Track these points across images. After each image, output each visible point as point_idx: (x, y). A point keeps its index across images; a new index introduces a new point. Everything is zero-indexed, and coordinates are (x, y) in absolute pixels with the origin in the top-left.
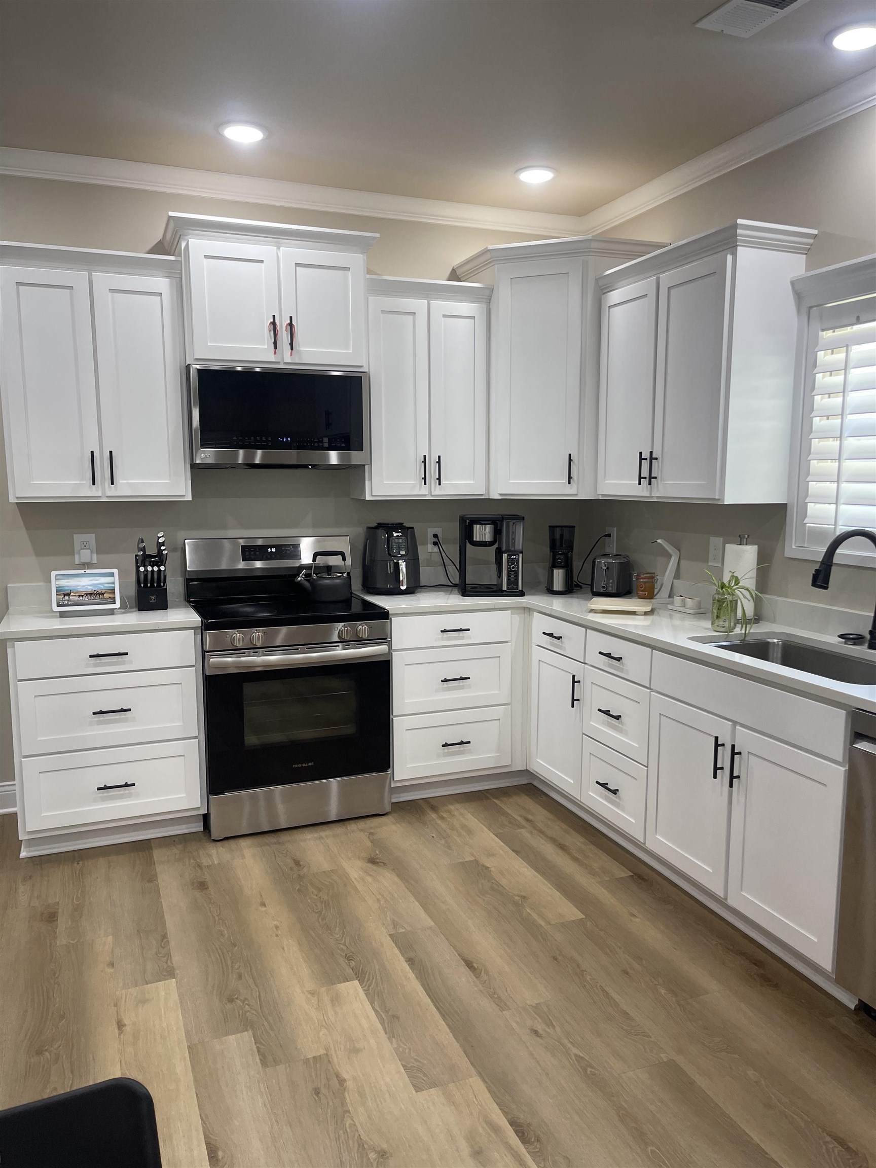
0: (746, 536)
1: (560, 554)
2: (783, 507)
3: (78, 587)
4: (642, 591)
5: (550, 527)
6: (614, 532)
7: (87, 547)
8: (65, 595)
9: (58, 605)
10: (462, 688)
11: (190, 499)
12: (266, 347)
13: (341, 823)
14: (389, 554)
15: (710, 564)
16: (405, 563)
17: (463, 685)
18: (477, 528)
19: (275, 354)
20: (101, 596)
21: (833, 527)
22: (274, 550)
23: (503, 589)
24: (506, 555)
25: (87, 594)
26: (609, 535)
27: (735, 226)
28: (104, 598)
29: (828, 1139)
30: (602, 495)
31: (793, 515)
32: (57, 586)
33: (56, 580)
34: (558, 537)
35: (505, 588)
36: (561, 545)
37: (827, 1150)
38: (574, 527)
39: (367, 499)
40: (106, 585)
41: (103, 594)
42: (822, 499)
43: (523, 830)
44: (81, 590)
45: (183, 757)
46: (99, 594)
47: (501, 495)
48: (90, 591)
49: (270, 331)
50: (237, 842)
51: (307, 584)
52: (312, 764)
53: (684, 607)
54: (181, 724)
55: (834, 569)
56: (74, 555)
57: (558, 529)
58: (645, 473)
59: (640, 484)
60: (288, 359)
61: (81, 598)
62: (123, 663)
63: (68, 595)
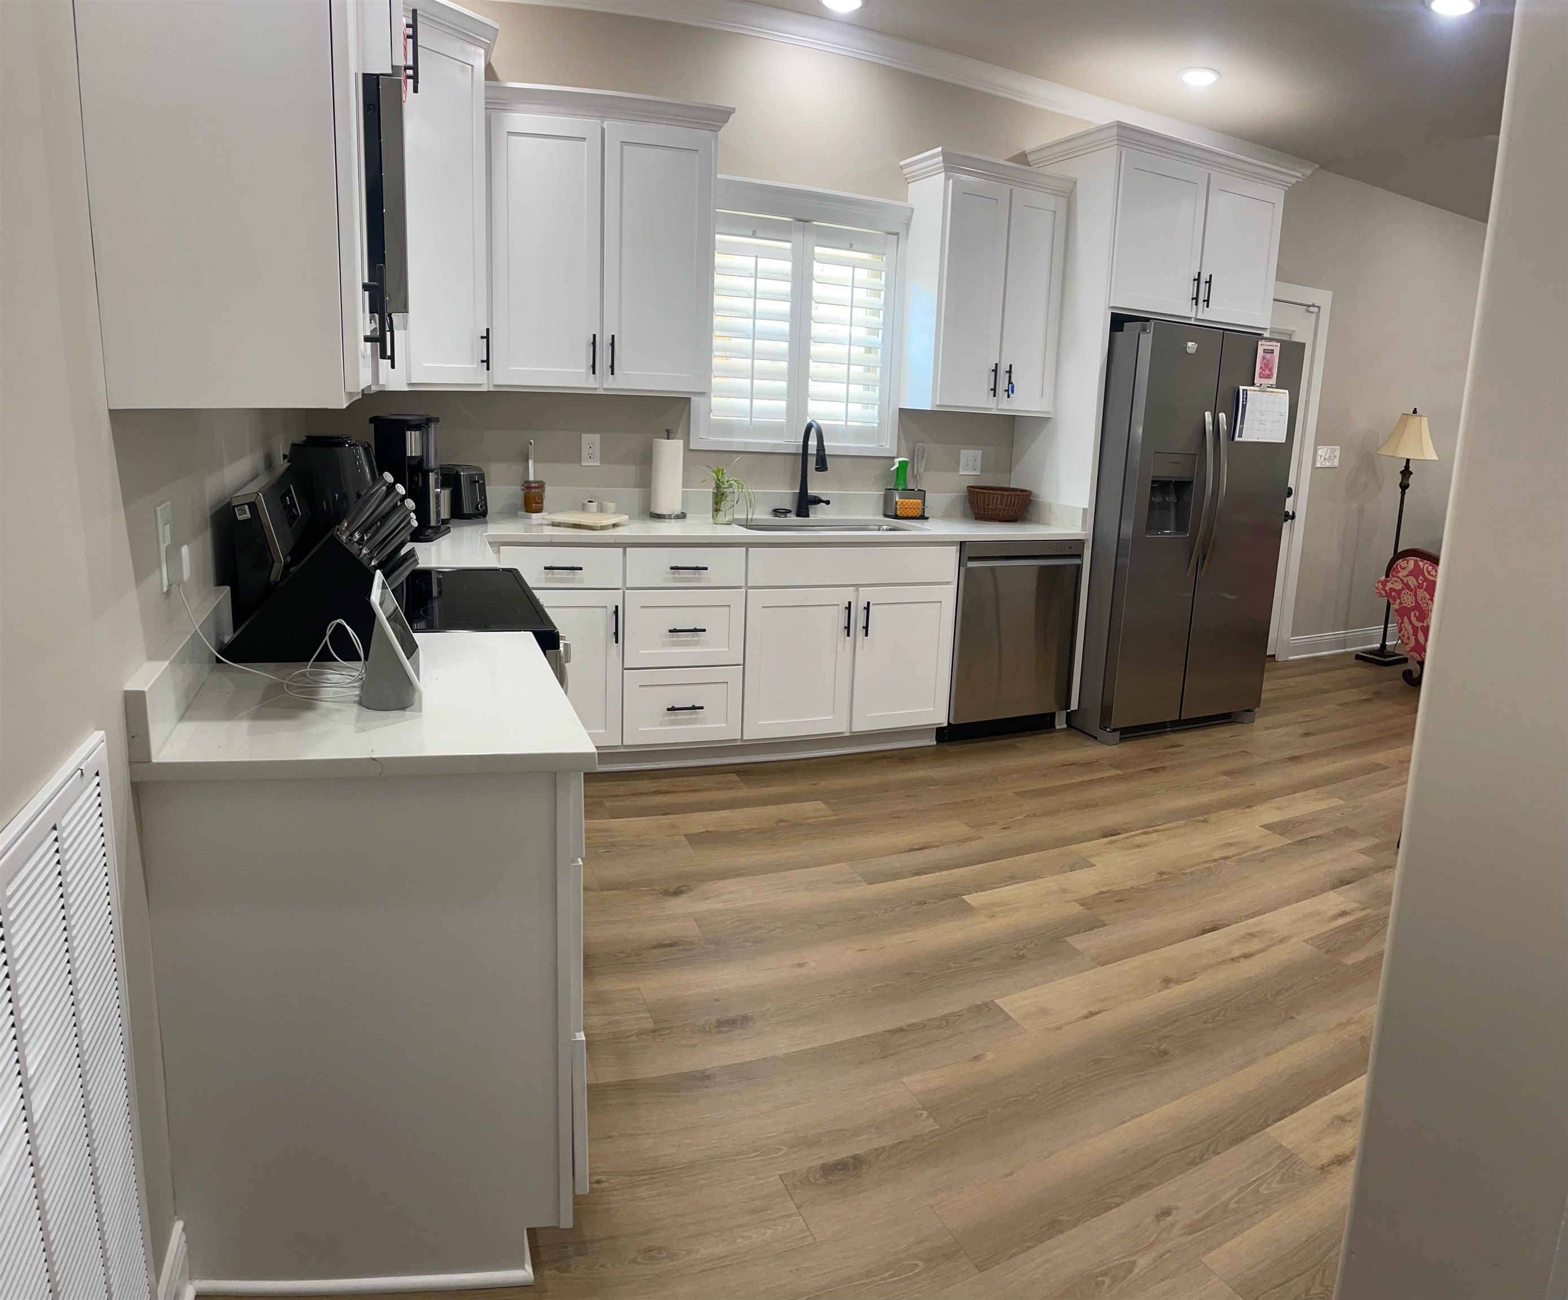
15: (583, 464)
21: (749, 419)
31: (696, 409)
42: (725, 394)
59: (592, 373)
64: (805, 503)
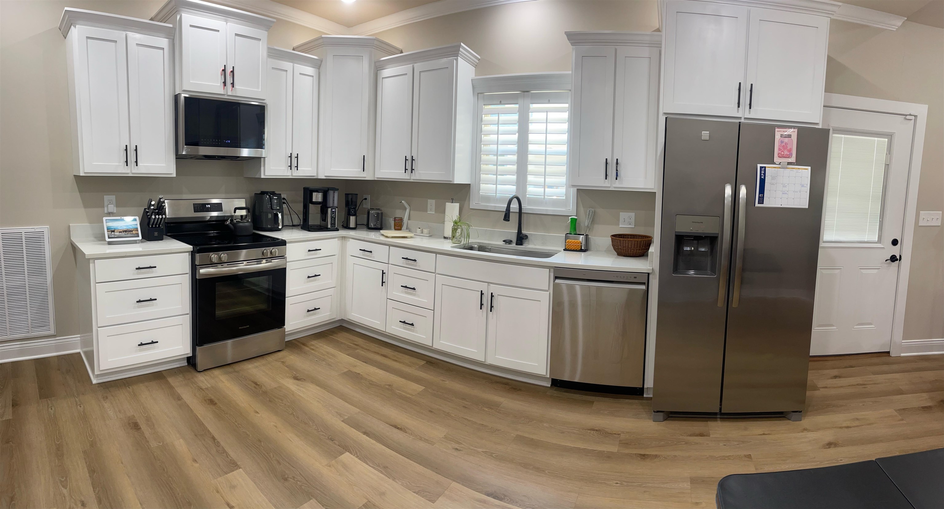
0: (455, 199)
1: (353, 208)
2: (469, 185)
3: (119, 227)
4: (397, 226)
5: (346, 194)
6: (369, 197)
7: (111, 203)
8: (112, 231)
9: (109, 238)
10: (315, 280)
11: (175, 176)
12: (219, 85)
13: (261, 357)
14: (272, 208)
15: (428, 213)
16: (281, 214)
17: (316, 279)
18: (314, 194)
19: (224, 89)
20: (131, 232)
21: (495, 194)
22: (209, 206)
23: (328, 227)
24: (330, 209)
25: (124, 231)
26: (366, 199)
27: (460, 46)
28: (133, 234)
29: (589, 431)
30: (377, 178)
31: (473, 189)
32: (107, 226)
33: (106, 222)
34: (350, 199)
35: (329, 226)
36: (352, 204)
37: (593, 435)
38: (357, 194)
39: (262, 177)
40: (133, 226)
41: (132, 231)
42: (488, 182)
43: (358, 351)
44: (121, 229)
45: (181, 325)
46: (130, 231)
47: (325, 176)
48: (125, 230)
49: (221, 75)
50: (211, 372)
51: (231, 225)
52: (248, 326)
53: (422, 233)
54: (181, 306)
55: (511, 214)
56: (104, 208)
57: (350, 195)
58: (409, 167)
59: (405, 172)
60: (230, 93)
61: (120, 233)
62: (152, 272)
63: (114, 231)
64: (521, 239)
